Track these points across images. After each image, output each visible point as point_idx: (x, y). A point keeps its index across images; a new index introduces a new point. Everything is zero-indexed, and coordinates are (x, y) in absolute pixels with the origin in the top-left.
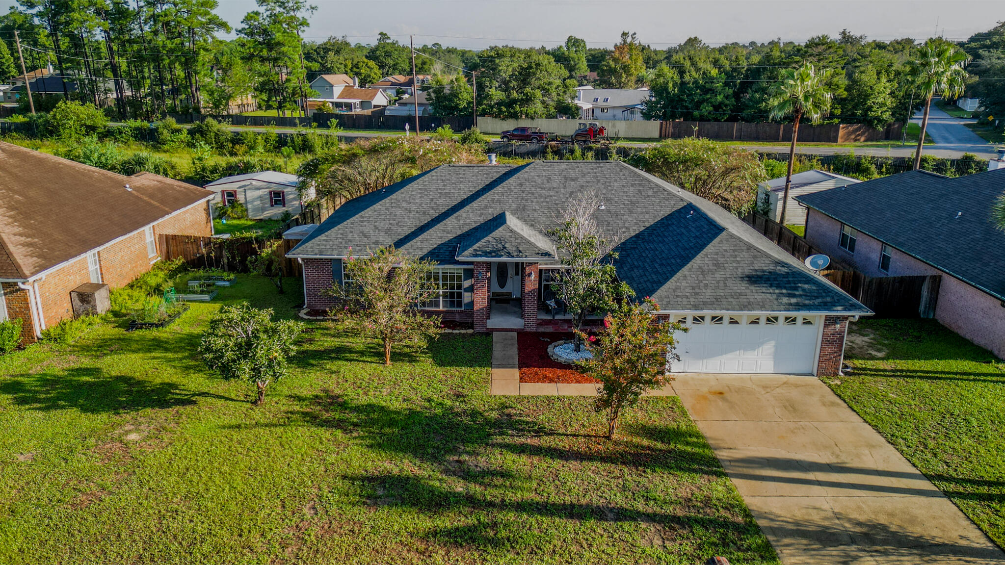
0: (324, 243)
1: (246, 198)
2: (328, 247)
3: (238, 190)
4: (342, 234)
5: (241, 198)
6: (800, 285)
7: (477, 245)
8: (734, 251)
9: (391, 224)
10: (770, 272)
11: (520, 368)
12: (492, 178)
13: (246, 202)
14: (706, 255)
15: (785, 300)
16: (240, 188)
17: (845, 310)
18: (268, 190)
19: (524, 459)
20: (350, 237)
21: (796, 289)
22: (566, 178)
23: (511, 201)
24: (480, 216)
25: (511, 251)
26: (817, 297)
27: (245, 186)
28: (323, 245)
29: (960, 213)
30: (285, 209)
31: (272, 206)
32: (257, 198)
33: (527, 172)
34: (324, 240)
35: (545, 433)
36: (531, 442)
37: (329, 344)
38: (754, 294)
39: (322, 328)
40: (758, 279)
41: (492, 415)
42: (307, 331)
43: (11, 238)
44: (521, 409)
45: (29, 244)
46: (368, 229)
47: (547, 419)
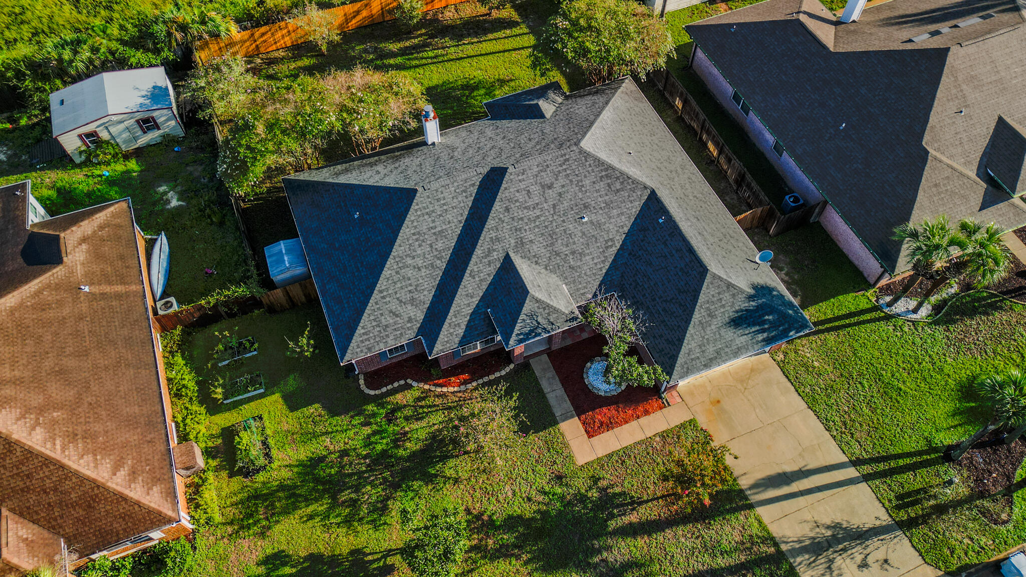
0: (366, 337)
1: (110, 134)
2: (372, 341)
3: (97, 130)
4: (375, 320)
5: (104, 135)
6: (767, 317)
7: (517, 328)
8: (719, 293)
9: (410, 291)
10: (746, 310)
11: (579, 416)
12: (471, 195)
13: (113, 138)
14: (701, 307)
15: (760, 337)
16: (98, 127)
17: (797, 332)
18: (133, 121)
19: (640, 542)
20: (384, 322)
21: (764, 322)
22: (543, 187)
23: (507, 237)
24: (489, 265)
25: (545, 327)
26: (779, 326)
27: (104, 123)
28: (366, 340)
29: (844, 125)
30: (161, 132)
31: (145, 132)
32: (124, 130)
33: (506, 189)
34: (364, 334)
35: (636, 503)
36: (633, 518)
37: (422, 434)
38: (740, 338)
39: (398, 408)
40: (740, 321)
41: (594, 494)
42: (390, 418)
43: (118, 482)
44: (607, 477)
45: (133, 475)
46: (394, 306)
47: (630, 485)
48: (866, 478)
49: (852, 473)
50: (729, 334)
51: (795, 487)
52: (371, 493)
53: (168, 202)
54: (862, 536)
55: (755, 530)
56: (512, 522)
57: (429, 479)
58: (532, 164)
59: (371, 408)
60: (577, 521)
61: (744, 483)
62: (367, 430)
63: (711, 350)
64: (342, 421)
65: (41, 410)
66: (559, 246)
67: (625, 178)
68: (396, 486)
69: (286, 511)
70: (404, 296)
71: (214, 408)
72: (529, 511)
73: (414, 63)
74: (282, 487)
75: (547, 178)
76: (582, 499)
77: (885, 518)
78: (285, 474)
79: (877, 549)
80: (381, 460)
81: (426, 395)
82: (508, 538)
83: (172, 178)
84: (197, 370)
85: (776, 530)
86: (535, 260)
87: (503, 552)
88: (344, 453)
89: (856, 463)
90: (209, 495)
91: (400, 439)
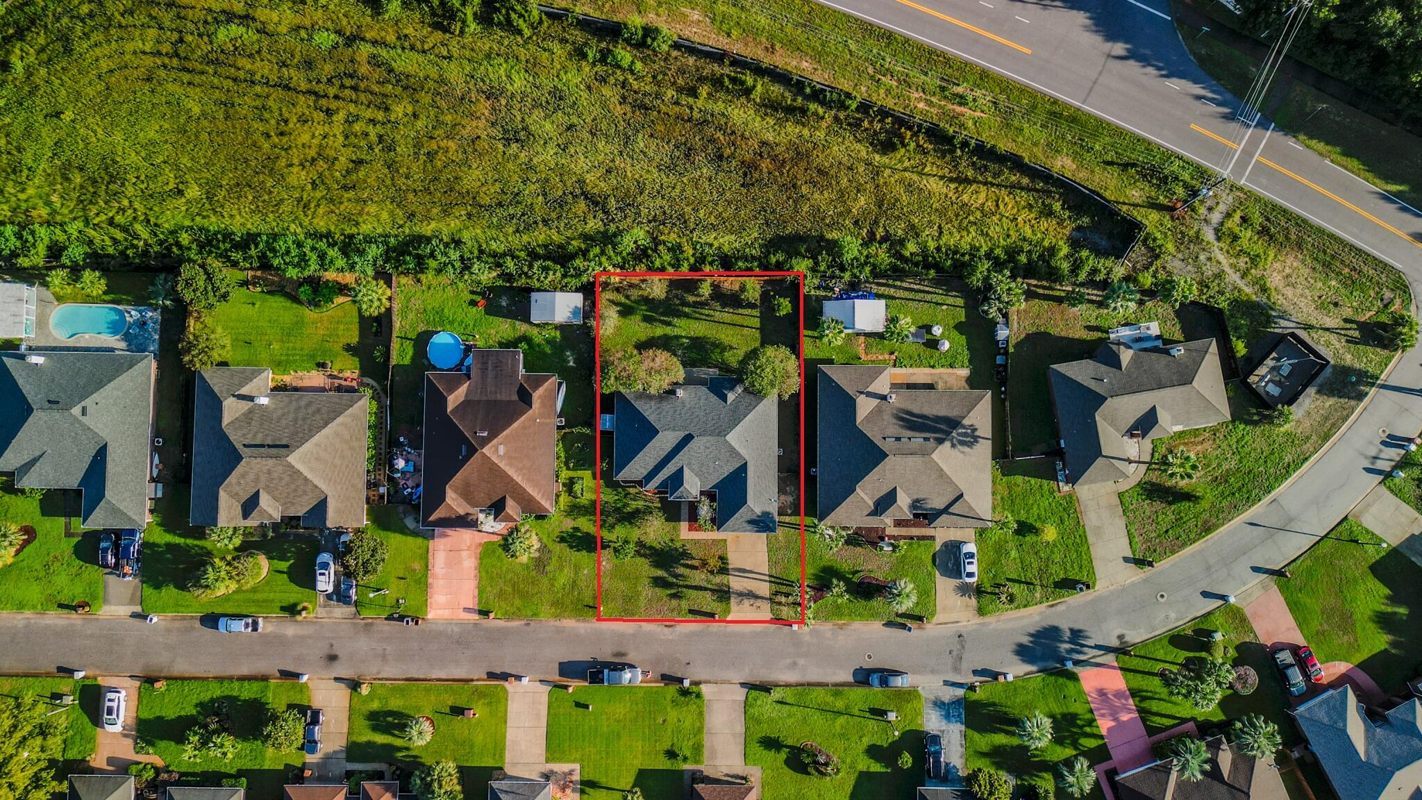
4: (630, 469)
6: (763, 523)
8: (747, 512)
9: (645, 464)
10: (756, 519)
11: (689, 523)
15: (755, 529)
20: (632, 471)
21: (761, 525)
22: (705, 447)
23: (685, 460)
24: (675, 467)
25: (685, 496)
26: (764, 528)
28: (625, 475)
33: (691, 444)
34: (625, 472)
35: (693, 558)
36: (689, 562)
37: (634, 507)
38: (749, 527)
39: (629, 494)
40: (750, 522)
41: (681, 550)
42: (626, 496)
43: (538, 497)
44: (688, 547)
45: (543, 495)
46: (638, 467)
47: (694, 552)
48: (770, 582)
49: (767, 578)
50: (745, 525)
51: (746, 575)
52: (611, 520)
53: (569, 362)
54: (757, 597)
55: (725, 582)
56: (651, 548)
57: (631, 523)
58: (704, 439)
59: (620, 490)
60: (672, 556)
61: (730, 567)
62: (616, 498)
63: (736, 527)
64: (609, 490)
65: (521, 469)
66: (703, 469)
67: (738, 454)
68: (619, 521)
69: (584, 515)
70: (642, 465)
71: (568, 469)
72: (658, 547)
73: (697, 315)
74: (583, 506)
75: (708, 445)
76: (676, 549)
77: (768, 596)
78: (587, 502)
79: (759, 603)
80: (617, 510)
81: (640, 493)
82: (648, 552)
83: (573, 349)
84: (566, 451)
85: (731, 585)
86: (692, 470)
87: (644, 556)
88: (606, 502)
89: (770, 576)
90: (561, 499)
91: (626, 505)
